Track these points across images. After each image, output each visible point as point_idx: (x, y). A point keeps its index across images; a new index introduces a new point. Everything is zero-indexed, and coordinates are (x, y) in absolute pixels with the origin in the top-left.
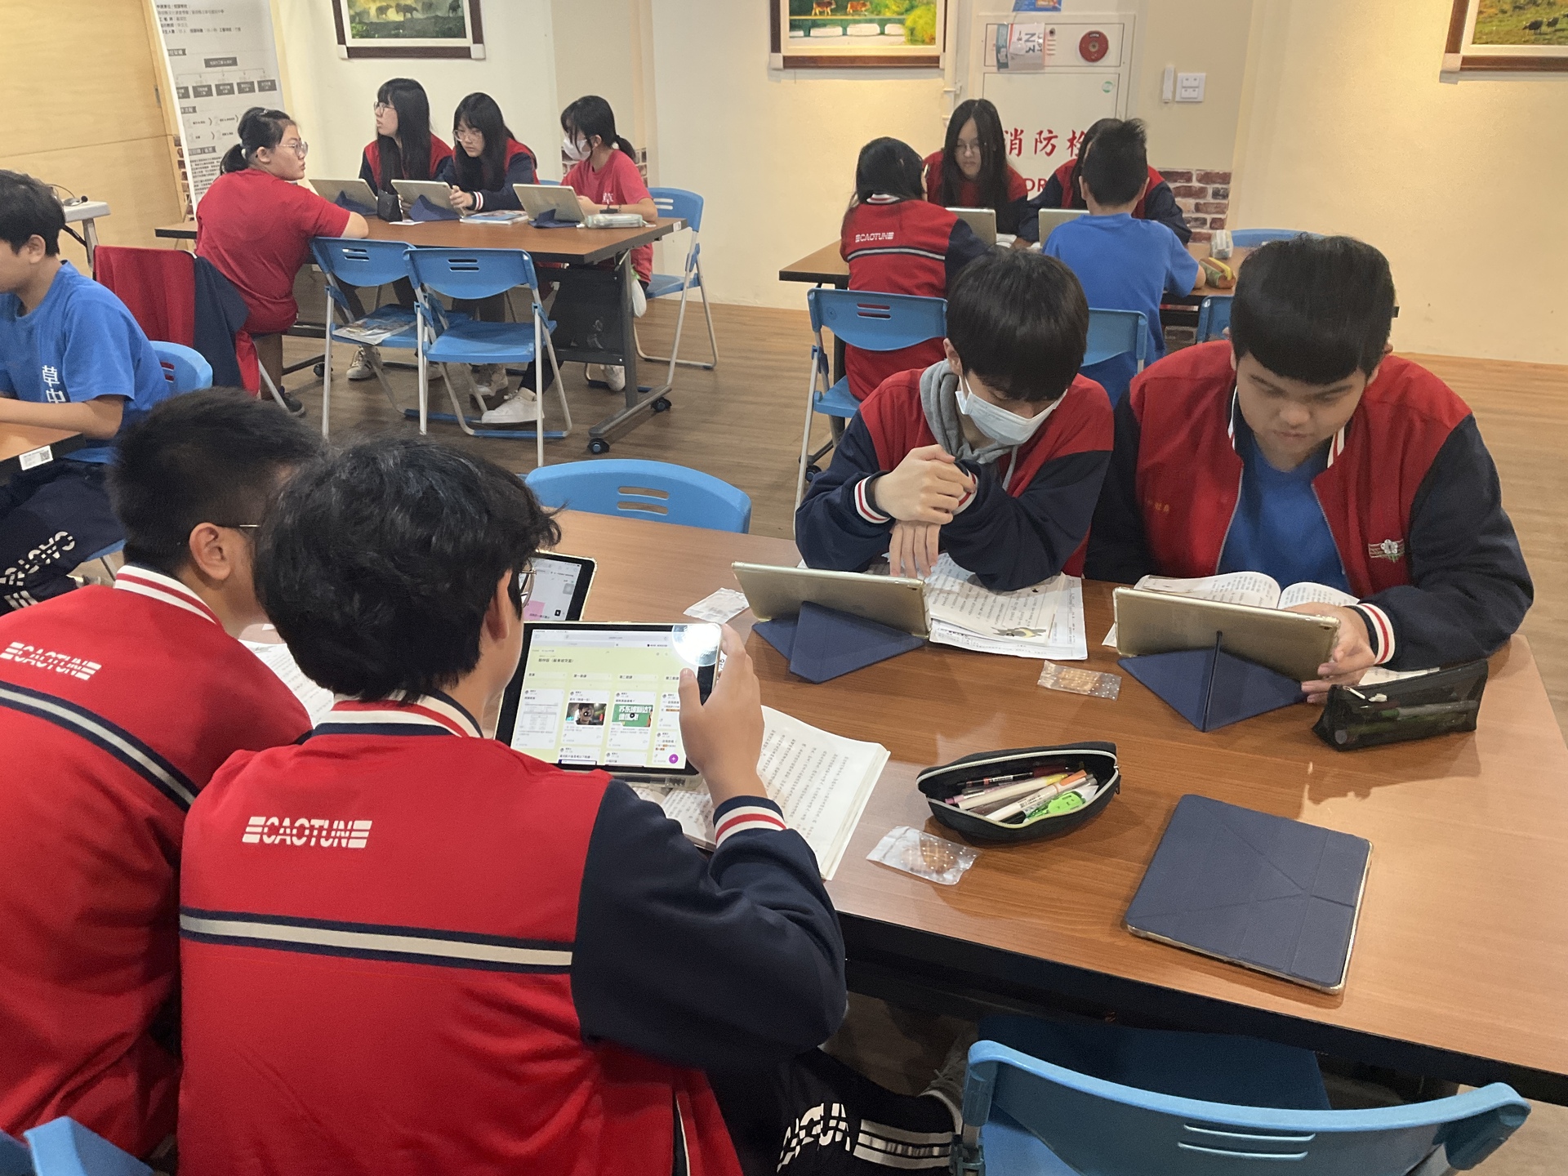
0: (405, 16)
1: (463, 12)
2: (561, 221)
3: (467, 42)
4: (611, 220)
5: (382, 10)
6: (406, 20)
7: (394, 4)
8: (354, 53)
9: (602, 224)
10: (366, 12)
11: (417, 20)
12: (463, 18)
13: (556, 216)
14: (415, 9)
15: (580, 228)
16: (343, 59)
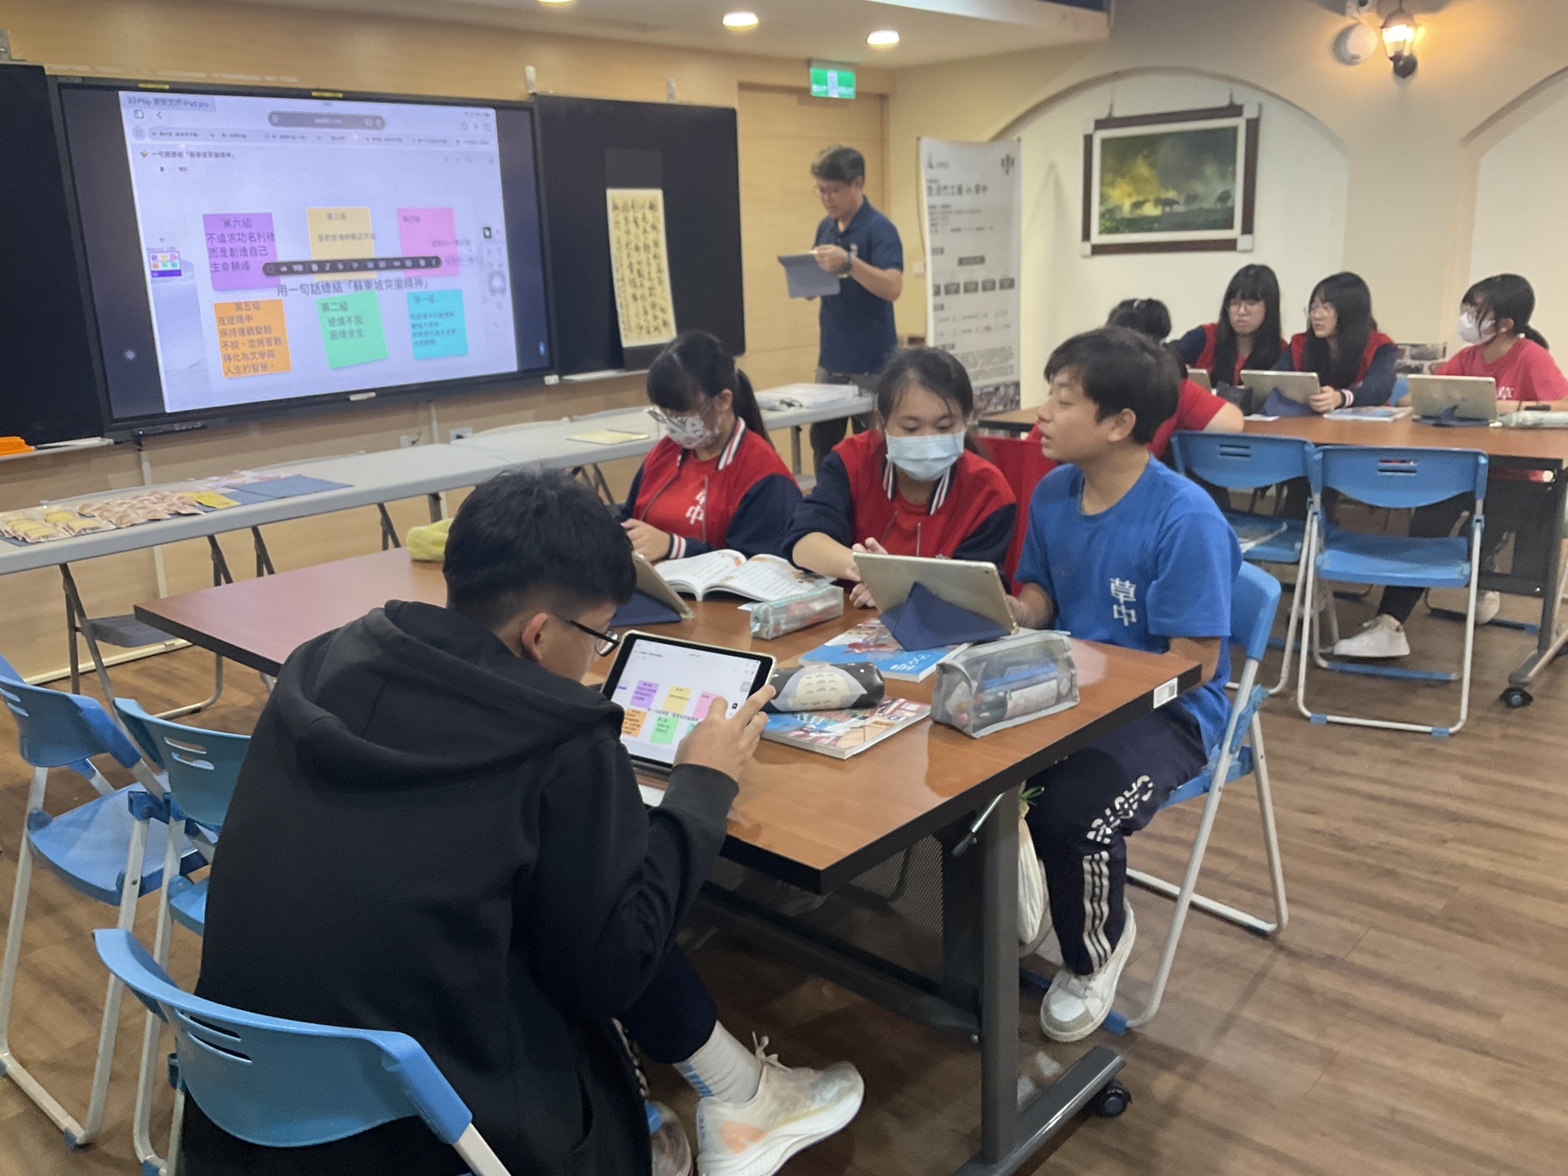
0: (1163, 209)
1: (1234, 202)
2: (1463, 419)
3: (1235, 233)
4: (1542, 419)
5: (1137, 205)
6: (1164, 214)
7: (1152, 198)
8: (1098, 250)
9: (1529, 423)
10: (1119, 208)
11: (1178, 214)
12: (1232, 210)
13: (1457, 413)
14: (1176, 202)
15: (1495, 428)
16: (1085, 257)
